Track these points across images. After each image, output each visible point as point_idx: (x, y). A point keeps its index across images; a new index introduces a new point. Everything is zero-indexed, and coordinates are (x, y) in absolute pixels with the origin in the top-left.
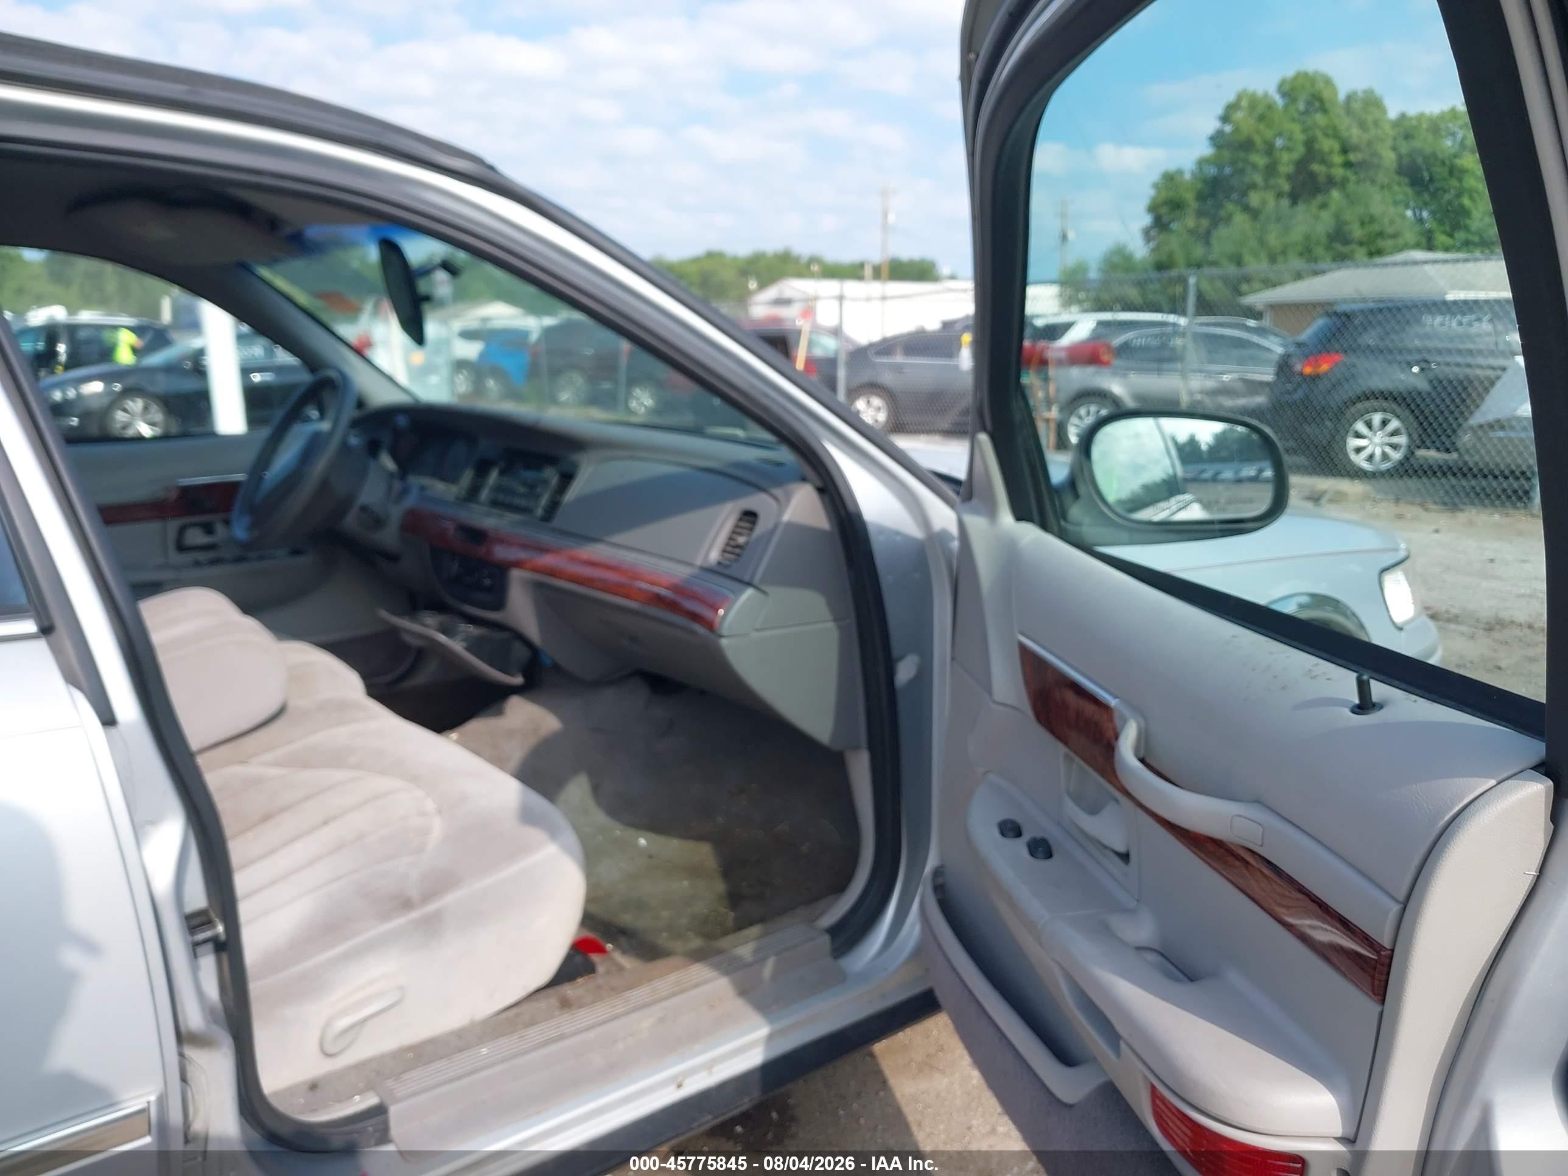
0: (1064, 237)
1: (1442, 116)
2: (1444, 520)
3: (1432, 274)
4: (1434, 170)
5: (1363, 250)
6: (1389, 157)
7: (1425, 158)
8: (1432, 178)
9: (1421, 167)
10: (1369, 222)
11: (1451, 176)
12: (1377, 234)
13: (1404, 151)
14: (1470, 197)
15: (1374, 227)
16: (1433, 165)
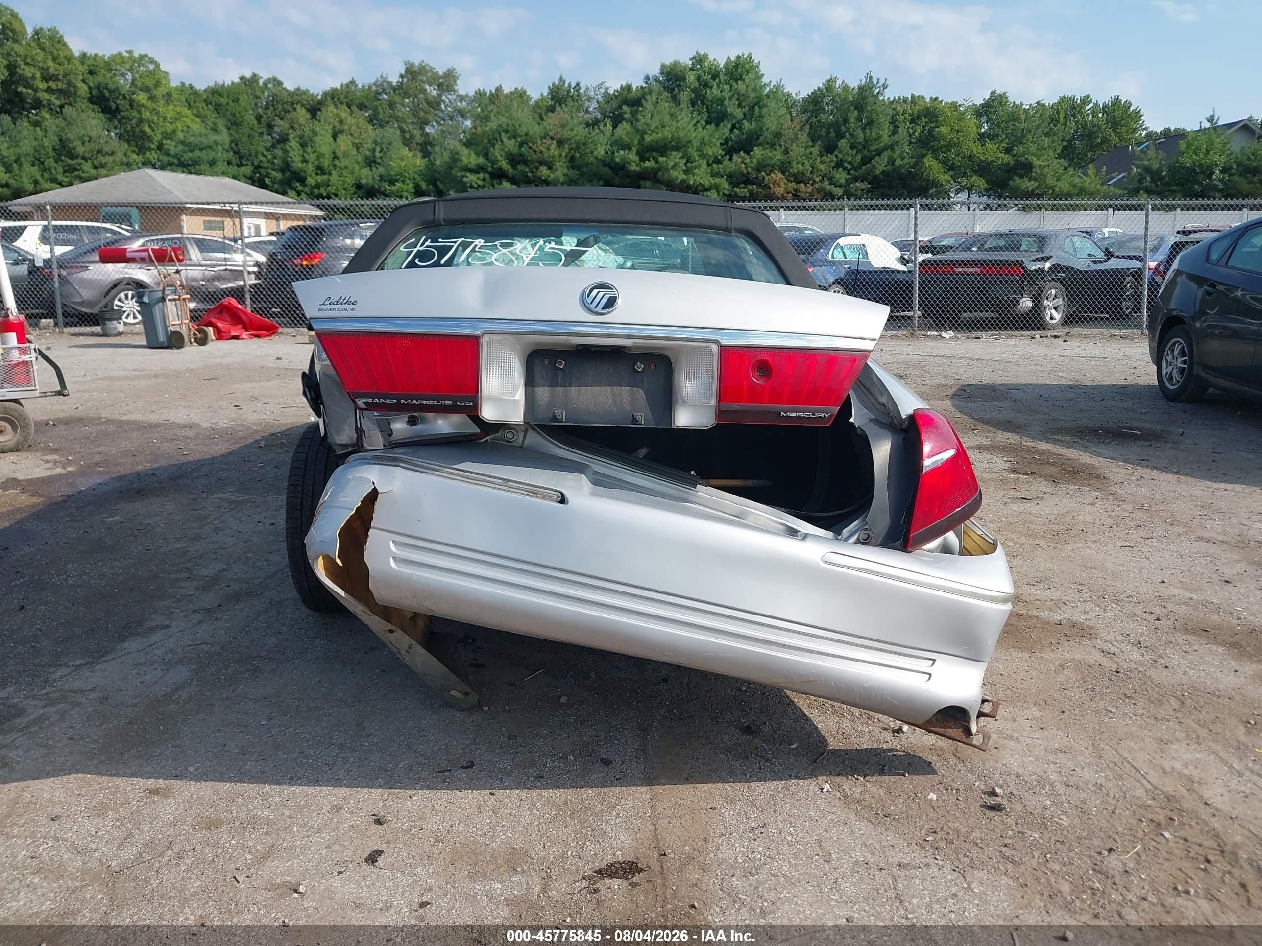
1: (112, 59)
3: (169, 188)
4: (118, 102)
5: (89, 163)
6: (83, 89)
7: (110, 91)
8: (117, 107)
9: (108, 100)
10: (89, 141)
11: (132, 108)
12: (98, 152)
13: (91, 84)
14: (150, 126)
15: (95, 147)
16: (118, 98)
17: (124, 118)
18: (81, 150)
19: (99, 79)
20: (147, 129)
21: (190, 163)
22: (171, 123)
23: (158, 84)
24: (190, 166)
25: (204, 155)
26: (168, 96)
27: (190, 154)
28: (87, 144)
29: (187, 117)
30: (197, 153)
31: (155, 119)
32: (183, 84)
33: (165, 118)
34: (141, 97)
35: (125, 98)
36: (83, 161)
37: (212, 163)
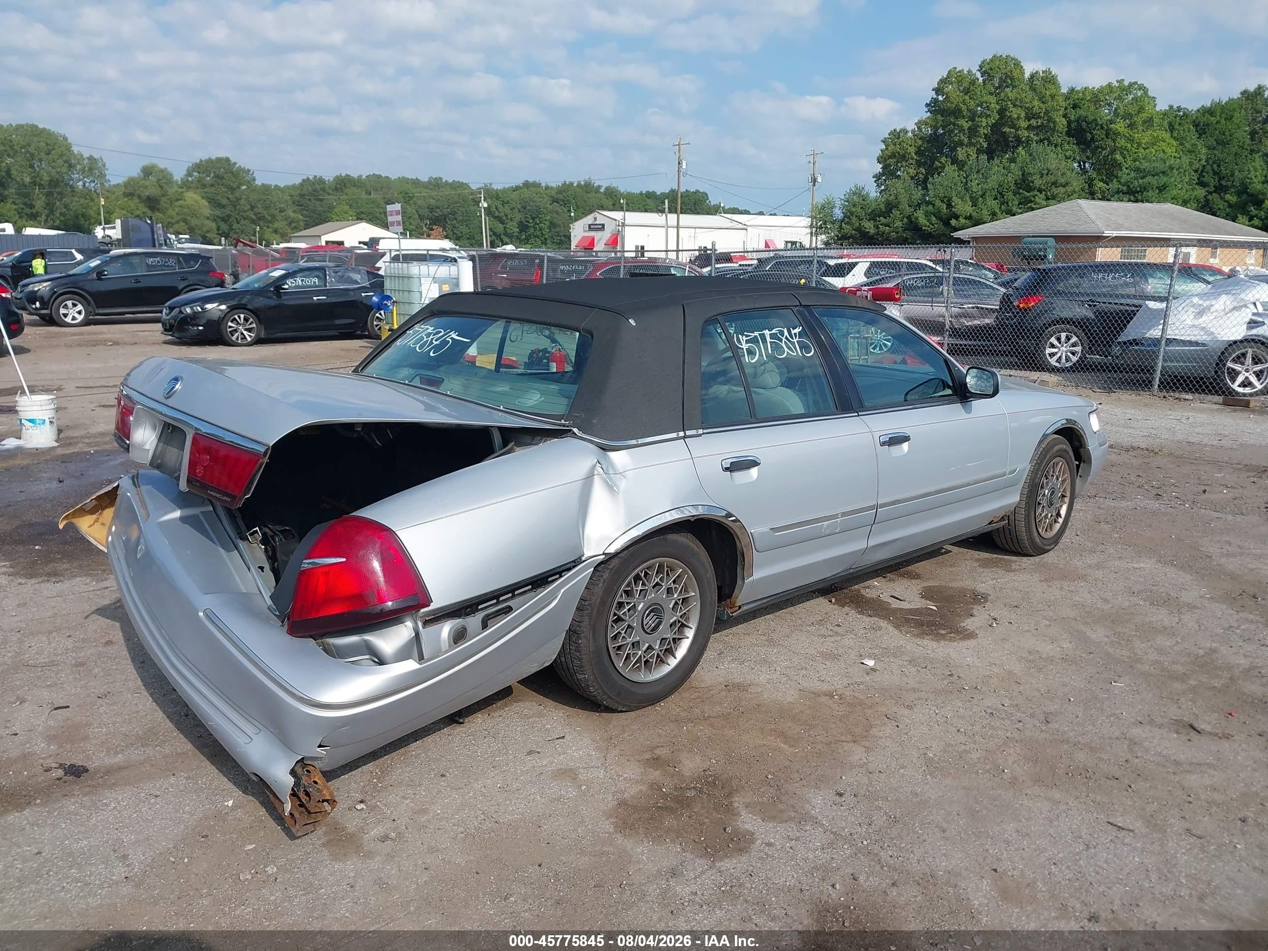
0: (814, 181)
1: (1101, 90)
2: (1104, 397)
3: (1093, 217)
4: (1095, 132)
5: (1042, 196)
6: (1062, 123)
7: (1088, 123)
8: (1093, 138)
9: (1085, 131)
10: (1047, 174)
11: (1107, 137)
12: (1053, 184)
13: (1072, 118)
14: (1121, 153)
15: (1051, 178)
16: (1094, 129)
17: (1098, 147)
18: (1038, 182)
19: (1081, 112)
20: (1118, 157)
21: (1138, 189)
22: (1145, 149)
23: (1141, 109)
24: (1138, 192)
25: (1154, 181)
26: (1149, 122)
27: (1141, 181)
28: (1044, 176)
29: (1164, 141)
30: (1149, 179)
31: (1129, 146)
32: (1171, 107)
33: (1139, 144)
34: (1120, 126)
35: (1102, 128)
36: (1038, 193)
37: (1162, 189)
